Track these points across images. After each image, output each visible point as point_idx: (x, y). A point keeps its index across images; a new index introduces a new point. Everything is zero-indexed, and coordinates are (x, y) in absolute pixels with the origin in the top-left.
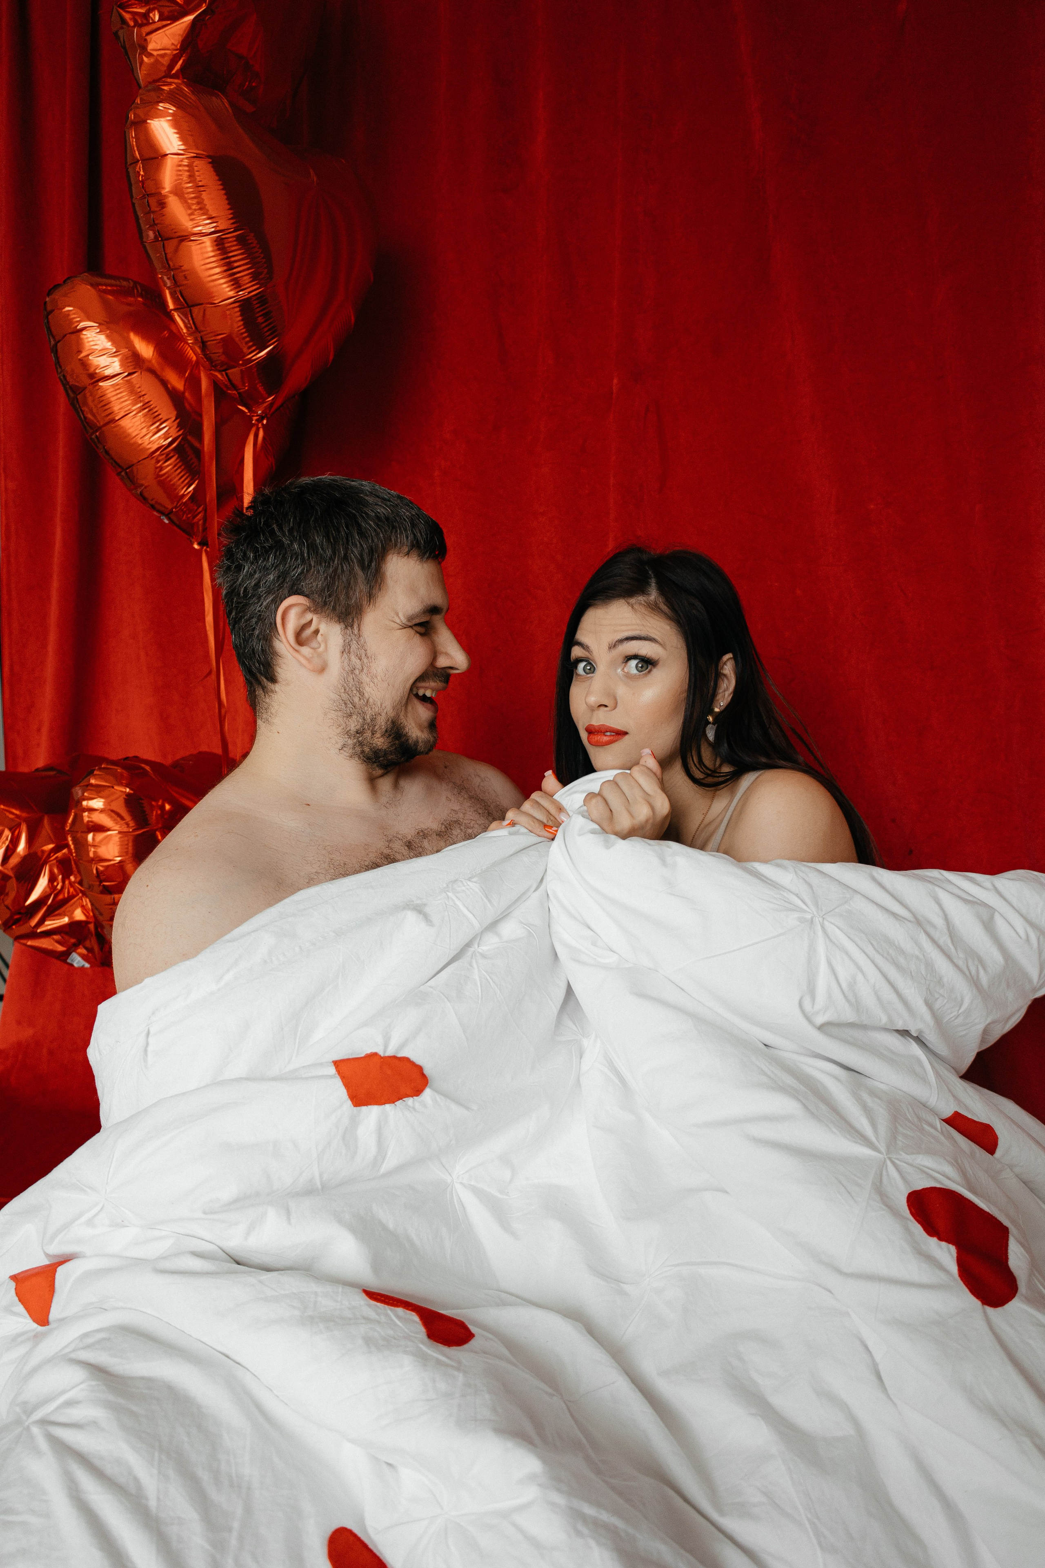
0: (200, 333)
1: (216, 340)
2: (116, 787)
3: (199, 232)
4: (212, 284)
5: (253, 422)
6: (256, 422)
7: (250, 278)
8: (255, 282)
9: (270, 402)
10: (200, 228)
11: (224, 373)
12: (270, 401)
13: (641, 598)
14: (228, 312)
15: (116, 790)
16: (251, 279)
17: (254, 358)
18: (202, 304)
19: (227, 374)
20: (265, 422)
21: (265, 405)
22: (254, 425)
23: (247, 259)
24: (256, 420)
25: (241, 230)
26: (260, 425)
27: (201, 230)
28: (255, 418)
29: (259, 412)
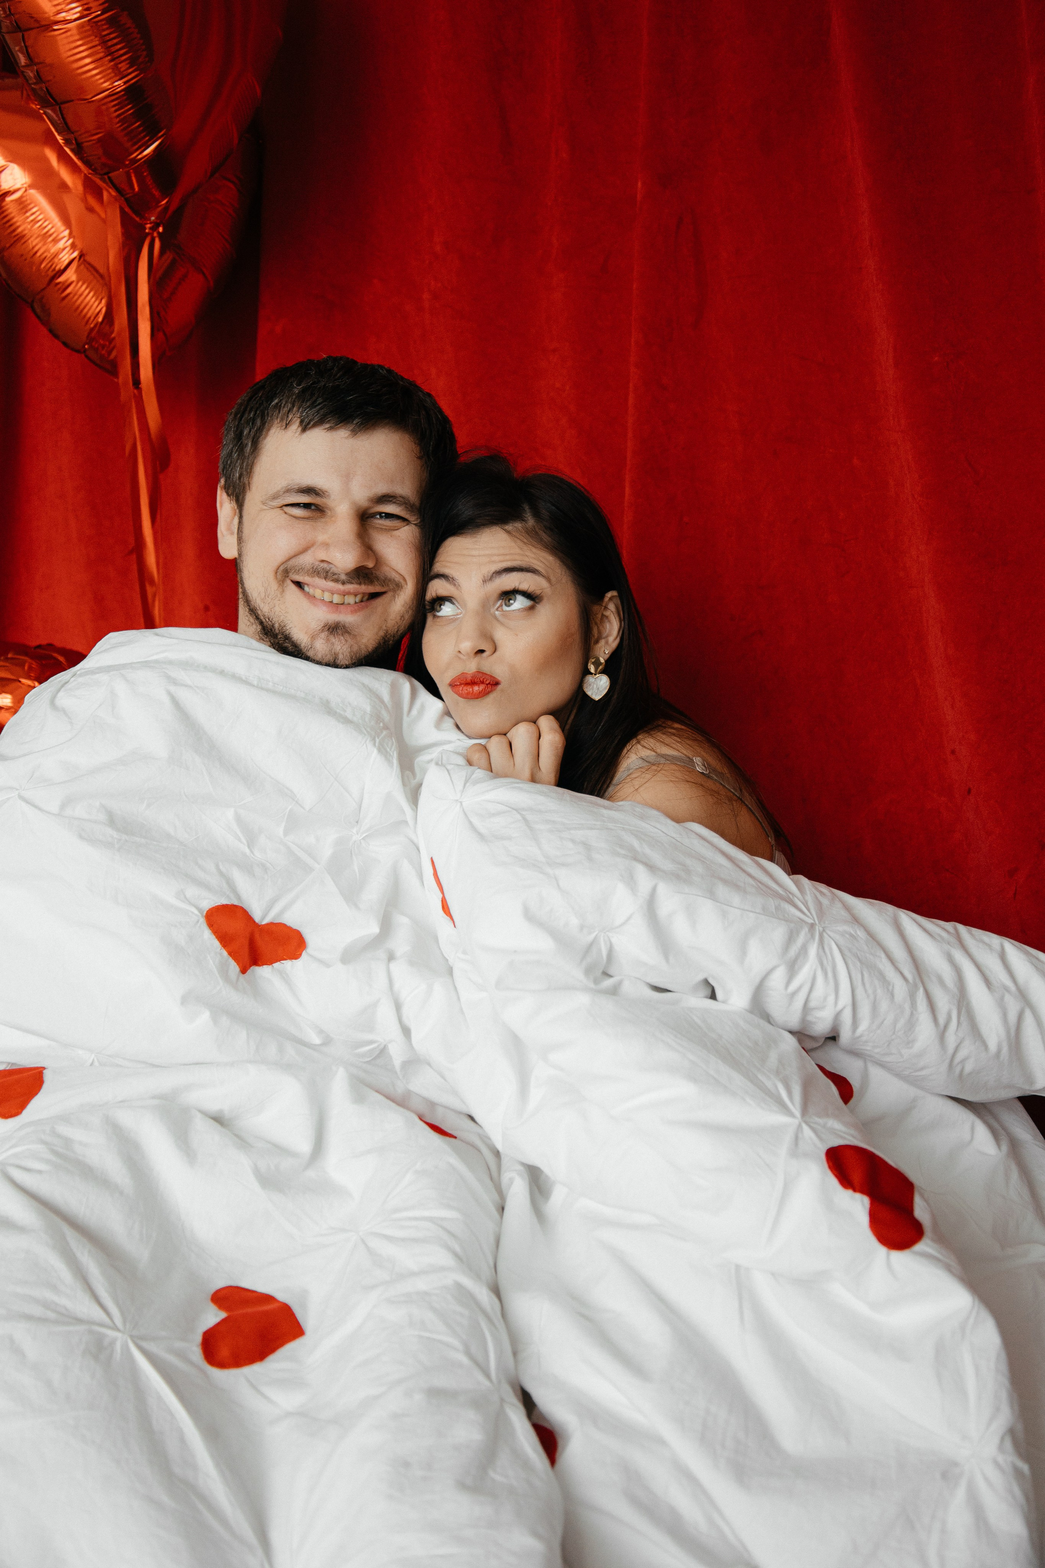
0: (73, 133)
1: (91, 141)
2: (23, 680)
3: (62, 19)
4: (84, 76)
5: (147, 231)
6: (151, 231)
7: (128, 64)
8: (134, 68)
9: (163, 206)
10: (64, 14)
11: (106, 177)
12: (163, 204)
13: (518, 525)
14: (104, 107)
15: (23, 684)
16: (128, 66)
17: (140, 157)
18: (72, 101)
19: (109, 178)
20: (161, 229)
21: (159, 209)
22: (148, 234)
23: (123, 43)
24: (150, 228)
25: (112, 10)
26: (155, 234)
27: (64, 17)
28: (148, 226)
29: (153, 218)
